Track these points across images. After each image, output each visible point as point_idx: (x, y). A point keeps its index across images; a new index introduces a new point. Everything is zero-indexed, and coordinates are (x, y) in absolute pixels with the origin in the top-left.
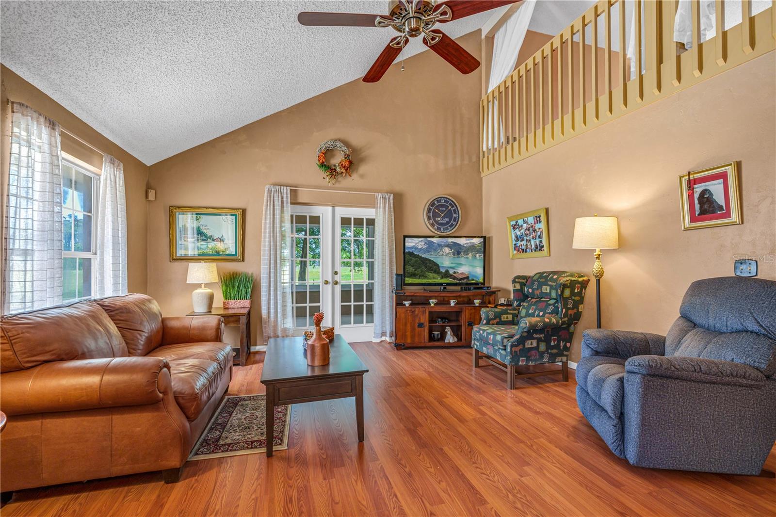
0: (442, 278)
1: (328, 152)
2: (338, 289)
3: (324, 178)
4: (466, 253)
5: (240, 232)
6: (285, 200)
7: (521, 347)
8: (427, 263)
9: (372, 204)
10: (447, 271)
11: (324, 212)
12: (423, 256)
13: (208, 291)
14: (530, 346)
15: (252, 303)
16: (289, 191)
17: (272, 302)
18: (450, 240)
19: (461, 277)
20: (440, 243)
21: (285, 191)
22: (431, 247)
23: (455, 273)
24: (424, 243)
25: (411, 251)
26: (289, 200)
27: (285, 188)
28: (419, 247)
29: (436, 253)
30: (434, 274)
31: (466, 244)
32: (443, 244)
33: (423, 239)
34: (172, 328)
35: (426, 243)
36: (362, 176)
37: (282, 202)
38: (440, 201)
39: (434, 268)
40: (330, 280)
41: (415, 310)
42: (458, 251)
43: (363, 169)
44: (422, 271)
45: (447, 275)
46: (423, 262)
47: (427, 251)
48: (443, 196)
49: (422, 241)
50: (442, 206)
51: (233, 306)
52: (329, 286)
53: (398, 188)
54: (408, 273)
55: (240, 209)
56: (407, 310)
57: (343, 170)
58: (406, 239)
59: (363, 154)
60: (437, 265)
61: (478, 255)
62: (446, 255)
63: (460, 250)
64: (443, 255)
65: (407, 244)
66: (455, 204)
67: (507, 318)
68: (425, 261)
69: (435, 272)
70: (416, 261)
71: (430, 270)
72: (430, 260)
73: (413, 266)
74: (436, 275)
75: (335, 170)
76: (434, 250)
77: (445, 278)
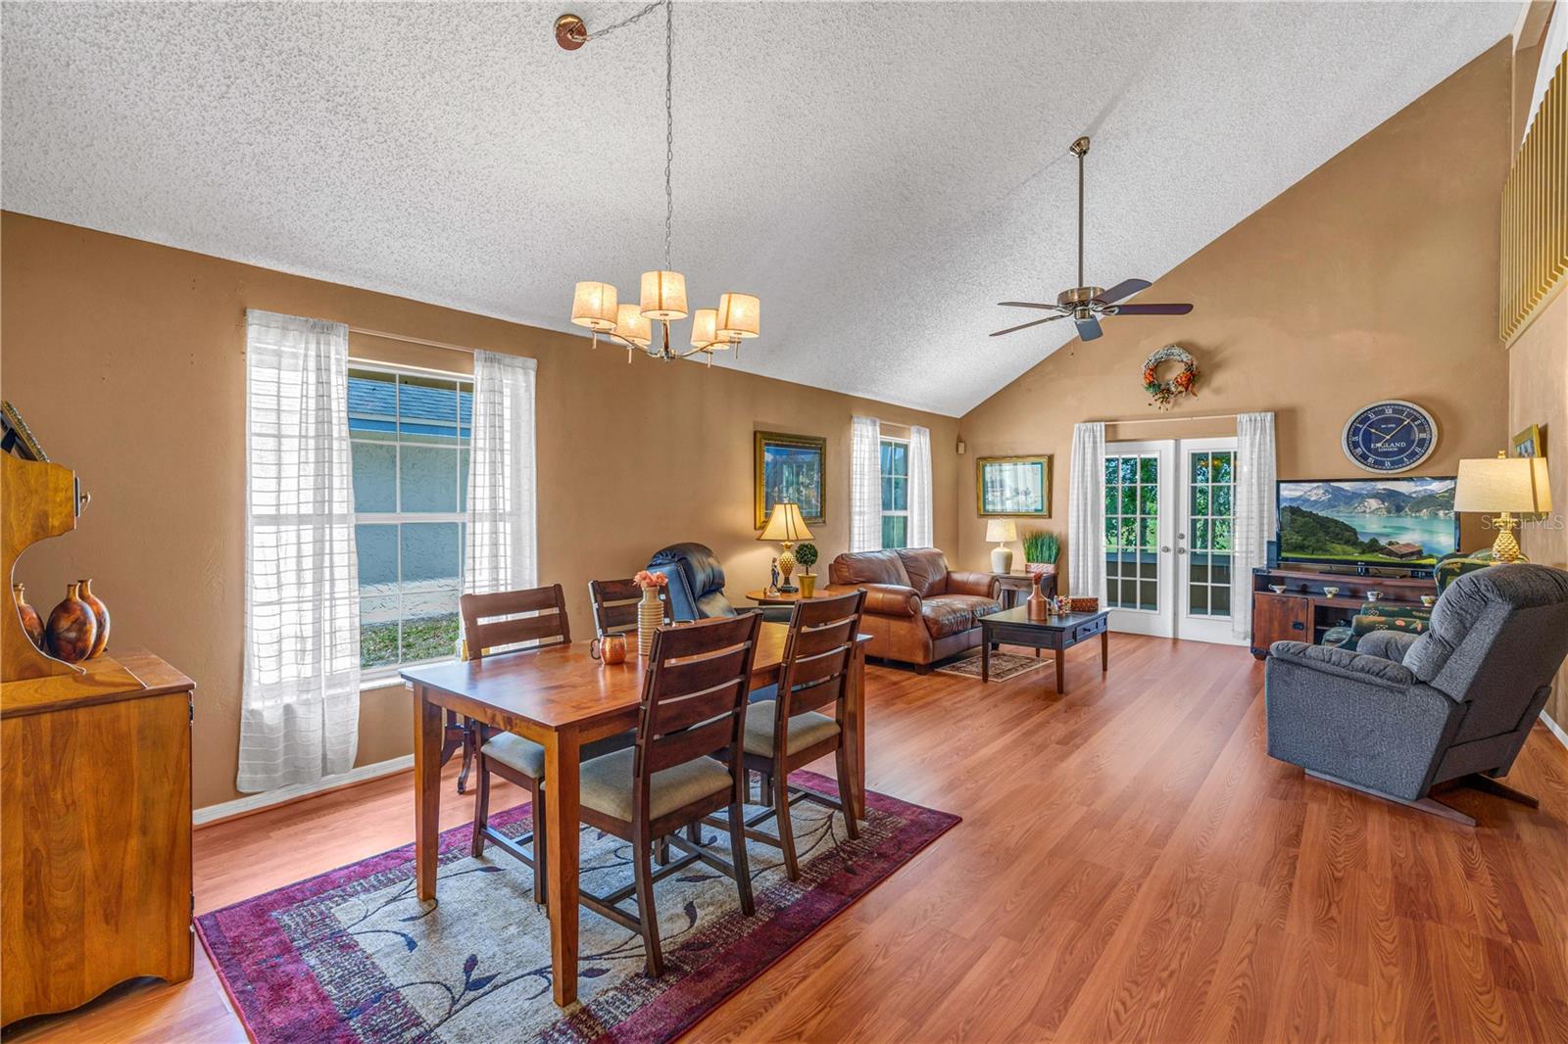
0: (1363, 552)
1: (1159, 366)
2: (1185, 561)
3: (1153, 404)
4: (1416, 509)
5: (1046, 483)
6: (1098, 439)
8: (1329, 527)
9: (1231, 430)
10: (1374, 542)
11: (1161, 450)
12: (1320, 514)
13: (1007, 550)
15: (1057, 568)
16: (1103, 428)
18: (1380, 486)
19: (1404, 551)
20: (1358, 491)
21: (1098, 428)
22: (1340, 498)
23: (1391, 543)
24: (1322, 492)
25: (1294, 505)
26: (1103, 439)
27: (1098, 424)
28: (1312, 499)
29: (1351, 509)
30: (1345, 546)
31: (1415, 492)
32: (1365, 492)
33: (1320, 484)
34: (954, 581)
35: (1327, 491)
36: (1218, 391)
37: (1095, 443)
38: (1381, 412)
39: (1346, 535)
40: (1171, 546)
42: (1398, 504)
43: (1220, 379)
44: (1318, 541)
45: (1373, 546)
46: (1322, 526)
47: (1331, 504)
48: (1391, 402)
49: (1318, 487)
50: (1387, 420)
51: (1034, 569)
52: (1170, 555)
53: (1284, 400)
54: (1287, 544)
55: (1047, 455)
56: (1274, 600)
57: (1180, 388)
58: (1282, 485)
59: (1218, 359)
60: (1354, 532)
61: (1441, 513)
62: (1372, 512)
63: (1402, 504)
64: (1365, 512)
65: (1282, 493)
66: (1421, 414)
68: (1324, 524)
69: (1347, 542)
70: (1306, 523)
71: (1338, 538)
72: (1337, 522)
73: (1297, 532)
74: (1349, 549)
75: (1169, 390)
76: (1346, 503)
77: (1369, 552)
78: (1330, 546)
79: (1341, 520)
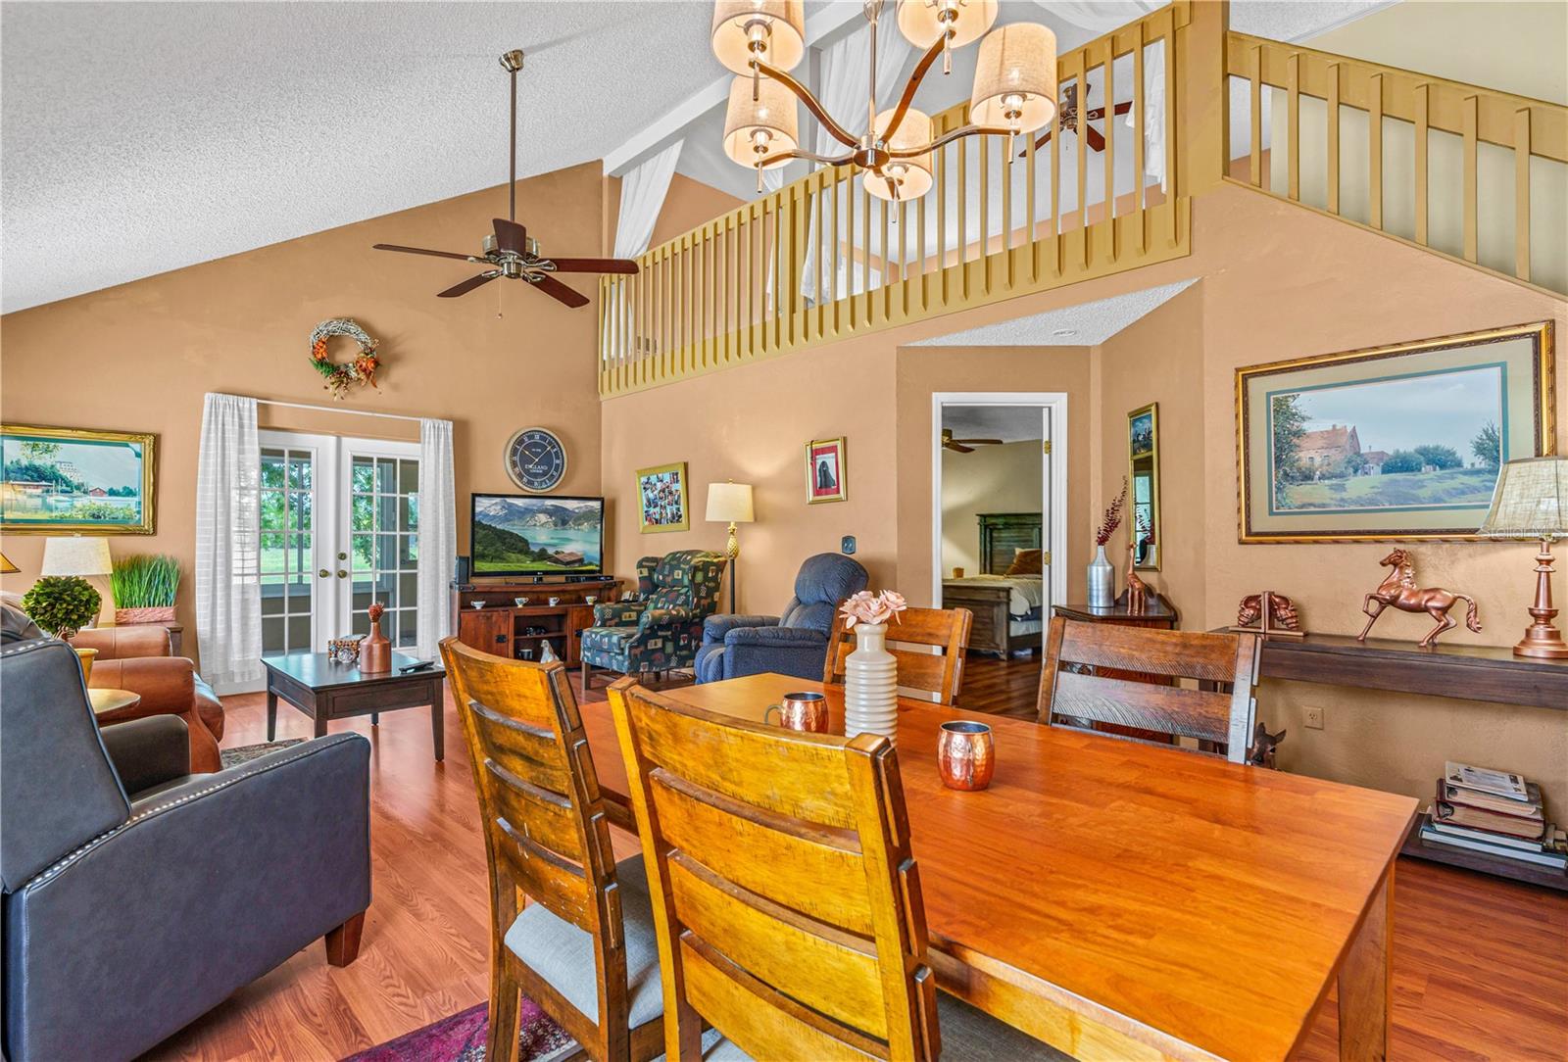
0: (533, 561)
1: (333, 341)
3: (326, 388)
4: (577, 523)
5: (148, 478)
6: (246, 422)
7: (642, 648)
8: (505, 539)
9: (414, 435)
10: (543, 551)
11: (322, 445)
12: (498, 527)
14: (653, 647)
16: (255, 407)
17: (220, 610)
18: (549, 502)
19: (568, 559)
20: (530, 508)
21: (247, 405)
22: (513, 513)
23: (557, 553)
24: (499, 507)
25: (484, 520)
26: (255, 423)
27: (247, 400)
28: (494, 514)
29: (523, 523)
30: (519, 555)
31: (578, 508)
32: (535, 508)
33: (498, 500)
35: (503, 507)
36: (396, 387)
37: (241, 425)
38: (532, 437)
39: (521, 546)
40: (329, 568)
41: (492, 616)
42: (562, 519)
43: (397, 374)
44: (496, 551)
45: (542, 555)
46: (499, 537)
47: (506, 519)
48: (537, 429)
49: (497, 503)
50: (536, 445)
51: (137, 619)
53: (460, 412)
54: (479, 555)
55: (150, 434)
56: (478, 617)
57: (362, 376)
58: (477, 499)
59: (398, 350)
60: (526, 543)
61: (591, 526)
62: (542, 525)
63: (566, 519)
64: (535, 525)
65: (477, 509)
66: (558, 443)
67: (630, 617)
68: (503, 536)
69: (520, 552)
70: (486, 535)
71: (512, 548)
72: (512, 534)
74: (523, 559)
75: (347, 374)
76: (520, 518)
77: (539, 560)
78: (506, 555)
79: (515, 532)
